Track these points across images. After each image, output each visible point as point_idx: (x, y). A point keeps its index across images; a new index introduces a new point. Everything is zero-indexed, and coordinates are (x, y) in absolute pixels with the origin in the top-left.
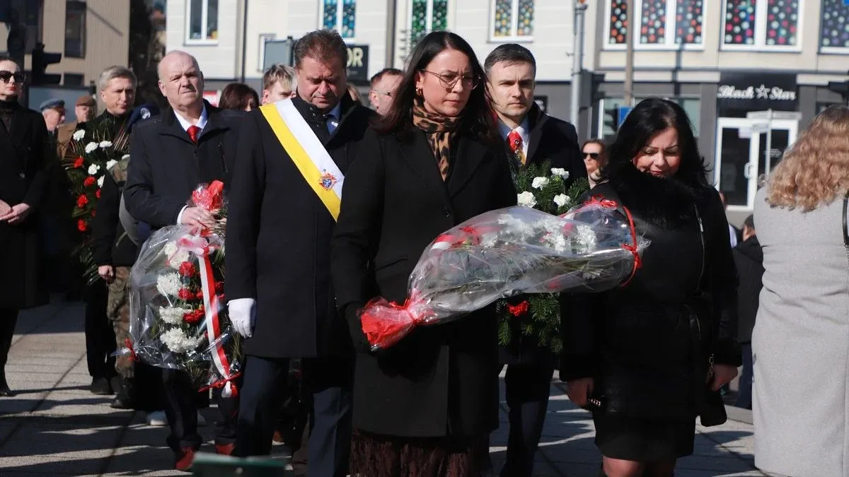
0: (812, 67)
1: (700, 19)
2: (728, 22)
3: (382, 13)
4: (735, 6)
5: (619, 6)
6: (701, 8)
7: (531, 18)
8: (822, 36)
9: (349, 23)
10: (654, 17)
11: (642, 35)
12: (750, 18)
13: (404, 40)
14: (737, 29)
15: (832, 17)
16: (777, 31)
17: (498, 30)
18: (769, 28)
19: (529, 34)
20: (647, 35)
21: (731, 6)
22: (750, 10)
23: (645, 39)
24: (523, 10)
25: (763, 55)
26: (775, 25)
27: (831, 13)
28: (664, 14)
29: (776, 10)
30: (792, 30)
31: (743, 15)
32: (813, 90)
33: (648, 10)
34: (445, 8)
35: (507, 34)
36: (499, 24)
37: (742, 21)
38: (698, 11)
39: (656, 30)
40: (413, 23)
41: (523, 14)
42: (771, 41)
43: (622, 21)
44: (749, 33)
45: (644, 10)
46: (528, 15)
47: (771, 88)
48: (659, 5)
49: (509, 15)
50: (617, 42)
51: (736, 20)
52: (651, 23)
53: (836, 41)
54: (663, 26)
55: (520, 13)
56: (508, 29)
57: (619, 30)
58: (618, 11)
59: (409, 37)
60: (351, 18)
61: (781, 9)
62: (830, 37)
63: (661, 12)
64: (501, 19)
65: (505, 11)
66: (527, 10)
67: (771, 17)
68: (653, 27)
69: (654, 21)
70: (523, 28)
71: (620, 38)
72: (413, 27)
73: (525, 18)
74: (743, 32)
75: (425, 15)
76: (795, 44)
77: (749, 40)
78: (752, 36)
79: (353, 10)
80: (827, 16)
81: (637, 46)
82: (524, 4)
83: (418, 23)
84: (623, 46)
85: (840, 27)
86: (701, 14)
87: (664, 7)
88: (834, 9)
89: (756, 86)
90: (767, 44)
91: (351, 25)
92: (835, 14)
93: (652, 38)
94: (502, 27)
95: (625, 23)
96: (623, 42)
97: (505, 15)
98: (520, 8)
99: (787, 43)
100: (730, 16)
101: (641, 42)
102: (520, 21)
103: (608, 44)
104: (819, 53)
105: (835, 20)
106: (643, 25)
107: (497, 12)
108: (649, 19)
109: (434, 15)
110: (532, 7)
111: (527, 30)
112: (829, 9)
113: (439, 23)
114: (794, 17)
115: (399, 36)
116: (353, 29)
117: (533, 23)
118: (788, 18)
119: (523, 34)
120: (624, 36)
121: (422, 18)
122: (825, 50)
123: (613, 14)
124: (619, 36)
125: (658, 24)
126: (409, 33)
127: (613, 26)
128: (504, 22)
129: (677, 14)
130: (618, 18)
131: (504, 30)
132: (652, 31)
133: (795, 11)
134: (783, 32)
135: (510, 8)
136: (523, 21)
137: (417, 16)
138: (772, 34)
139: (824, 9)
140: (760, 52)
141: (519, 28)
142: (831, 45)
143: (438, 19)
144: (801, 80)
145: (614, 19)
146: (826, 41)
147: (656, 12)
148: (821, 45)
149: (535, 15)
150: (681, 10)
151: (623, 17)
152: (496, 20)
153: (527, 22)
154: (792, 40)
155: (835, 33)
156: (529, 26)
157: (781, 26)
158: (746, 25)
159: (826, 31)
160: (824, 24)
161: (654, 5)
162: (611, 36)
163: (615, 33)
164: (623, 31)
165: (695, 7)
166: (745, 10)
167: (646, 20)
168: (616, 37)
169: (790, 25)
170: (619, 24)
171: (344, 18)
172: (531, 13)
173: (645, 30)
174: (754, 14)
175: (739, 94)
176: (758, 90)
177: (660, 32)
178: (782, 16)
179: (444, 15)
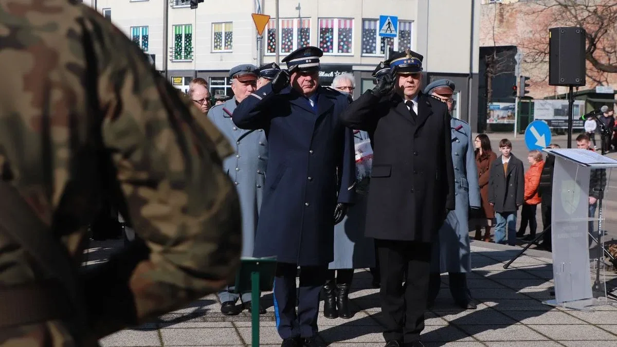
0: (359, 63)
1: (308, 41)
2: (321, 42)
3: (161, 40)
4: (324, 35)
5: (271, 35)
6: (309, 36)
7: (231, 41)
8: (363, 49)
9: (146, 44)
10: (287, 40)
11: (282, 49)
12: (331, 40)
13: (172, 52)
14: (325, 46)
15: (367, 40)
16: (343, 46)
17: (216, 47)
18: (339, 45)
19: (231, 48)
20: (285, 48)
21: (322, 35)
22: (331, 37)
23: (283, 50)
24: (227, 38)
25: (337, 57)
26: (342, 44)
27: (366, 38)
28: (292, 39)
29: (342, 37)
30: (349, 45)
31: (327, 39)
32: (360, 72)
33: (285, 37)
34: (191, 37)
35: (220, 49)
36: (216, 44)
37: (327, 42)
38: (307, 37)
39: (289, 46)
40: (175, 44)
41: (228, 40)
42: (340, 51)
43: (273, 42)
44: (330, 47)
45: (283, 37)
46: (229, 40)
47: (341, 72)
48: (289, 35)
49: (221, 40)
50: (271, 52)
51: (325, 41)
52: (286, 43)
53: (369, 51)
54: (292, 44)
55: (226, 39)
56: (220, 46)
57: (272, 46)
58: (271, 38)
59: (174, 51)
60: (146, 42)
61: (345, 37)
62: (367, 49)
63: (291, 38)
64: (217, 42)
65: (219, 38)
66: (229, 37)
67: (340, 40)
68: (287, 45)
69: (288, 42)
70: (227, 46)
71: (272, 50)
72: (175, 46)
73: (228, 41)
74: (327, 47)
75: (181, 40)
76: (351, 52)
77: (331, 51)
78: (332, 49)
79: (147, 38)
80: (364, 39)
81: (280, 54)
82: (228, 35)
83: (178, 44)
84: (274, 54)
85: (370, 44)
86: (309, 39)
87: (292, 35)
88: (368, 37)
89: (334, 71)
90: (338, 52)
91: (146, 45)
92: (368, 38)
93: (287, 50)
94: (217, 45)
95: (274, 43)
96: (274, 52)
97: (219, 40)
98: (226, 37)
99: (347, 52)
100: (321, 40)
101: (282, 52)
102: (226, 43)
103: (267, 53)
104: (362, 56)
105: (368, 41)
106: (282, 44)
107: (215, 39)
108: (285, 41)
109: (185, 41)
110: (231, 36)
111: (229, 46)
112: (365, 36)
113: (188, 44)
114: (350, 40)
115: (169, 50)
116: (147, 47)
117: (231, 44)
118: (347, 41)
119: (228, 49)
120: (274, 49)
121: (180, 42)
122: (364, 55)
123: (269, 39)
124: (272, 49)
125: (289, 43)
126: (174, 49)
127: (269, 44)
128: (218, 43)
129: (298, 39)
130: (271, 41)
131: (218, 47)
132: (287, 47)
133: (351, 37)
134: (345, 47)
135: (221, 37)
136: (227, 43)
137: (178, 41)
138: (341, 47)
139: (363, 37)
140: (336, 56)
141: (225, 46)
142: (367, 53)
143: (187, 42)
144: (354, 68)
145: (269, 41)
146: (365, 51)
147: (288, 38)
148: (362, 52)
149: (233, 40)
150: (300, 37)
151: (273, 40)
152: (215, 42)
153: (229, 43)
154: (349, 51)
155: (368, 47)
156: (230, 45)
157: (344, 44)
158: (329, 44)
159: (364, 46)
160: (363, 43)
161: (287, 34)
162: (268, 49)
163: (270, 47)
164: (274, 47)
165: (306, 35)
166: (328, 37)
167: (284, 42)
168: (270, 50)
169: (348, 43)
170: (271, 44)
171: (143, 42)
172: (231, 39)
173: (283, 46)
174: (332, 38)
175: (327, 75)
176: (335, 73)
177: (291, 47)
178: (345, 39)
179: (190, 40)
